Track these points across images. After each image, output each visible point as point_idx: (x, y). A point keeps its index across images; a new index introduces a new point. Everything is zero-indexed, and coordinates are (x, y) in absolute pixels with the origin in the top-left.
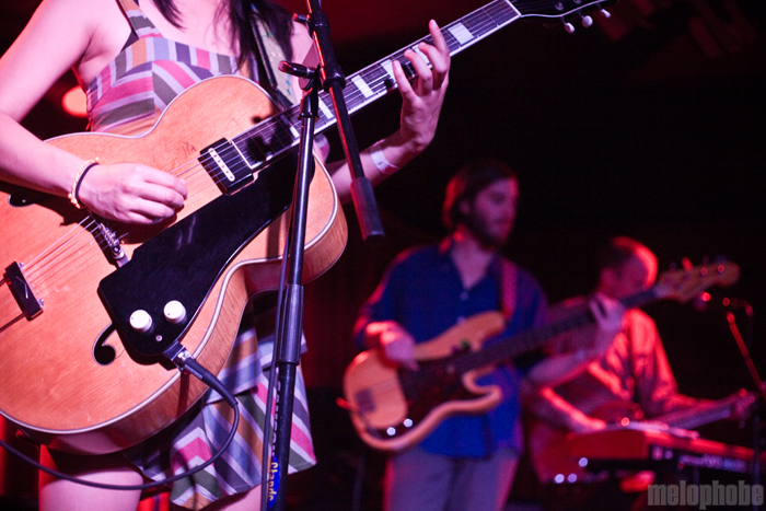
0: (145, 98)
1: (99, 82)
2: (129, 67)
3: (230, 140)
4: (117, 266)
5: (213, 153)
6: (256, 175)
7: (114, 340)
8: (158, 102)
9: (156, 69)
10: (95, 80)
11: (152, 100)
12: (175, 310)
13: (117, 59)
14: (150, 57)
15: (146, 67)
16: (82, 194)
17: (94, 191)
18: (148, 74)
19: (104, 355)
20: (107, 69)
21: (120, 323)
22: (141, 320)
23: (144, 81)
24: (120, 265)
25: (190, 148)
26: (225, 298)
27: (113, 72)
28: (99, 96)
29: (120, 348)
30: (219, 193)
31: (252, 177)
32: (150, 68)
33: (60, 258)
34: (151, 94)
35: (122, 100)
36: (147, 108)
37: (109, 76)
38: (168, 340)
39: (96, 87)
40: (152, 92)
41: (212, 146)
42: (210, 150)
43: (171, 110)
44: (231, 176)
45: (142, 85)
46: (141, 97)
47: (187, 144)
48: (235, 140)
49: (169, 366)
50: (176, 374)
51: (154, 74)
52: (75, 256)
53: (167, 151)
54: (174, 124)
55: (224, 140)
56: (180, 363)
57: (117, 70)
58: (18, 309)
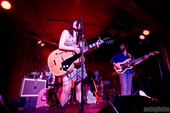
4: (63, 61)
5: (73, 52)
7: (62, 68)
9: (70, 42)
12: (67, 66)
14: (70, 40)
15: (69, 41)
18: (69, 42)
19: (61, 69)
21: (63, 66)
22: (64, 67)
26: (72, 65)
27: (66, 41)
29: (62, 69)
30: (73, 56)
34: (69, 44)
38: (66, 69)
49: (66, 71)
50: (67, 72)
56: (67, 71)
58: (54, 64)
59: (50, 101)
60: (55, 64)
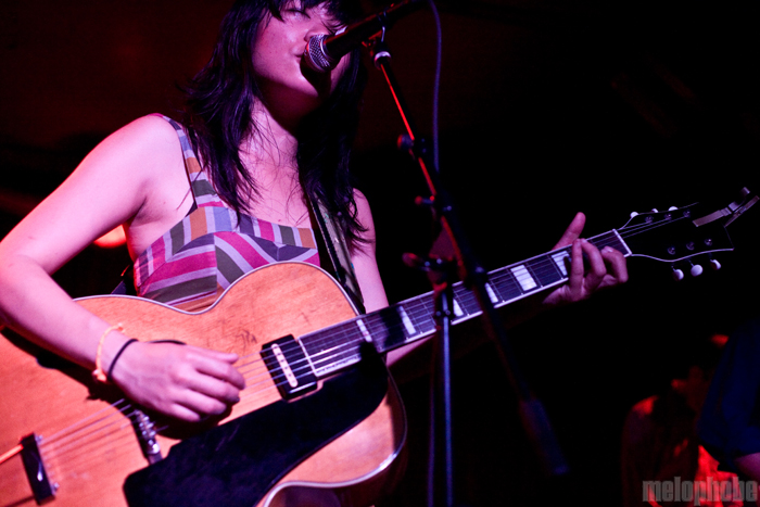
0: (207, 275)
1: (149, 255)
2: (187, 240)
3: (297, 337)
4: (149, 461)
5: (277, 350)
6: (320, 385)
8: (221, 279)
9: (218, 241)
10: (145, 252)
11: (215, 276)
13: (172, 231)
14: (211, 229)
15: (206, 239)
16: (118, 375)
17: (133, 373)
18: (210, 248)
20: (160, 242)
23: (205, 256)
24: (153, 461)
25: (251, 338)
27: (168, 245)
28: (151, 270)
30: (277, 397)
31: (315, 387)
32: (212, 242)
33: (85, 439)
34: (214, 271)
35: (181, 276)
36: (209, 286)
37: (163, 250)
39: (147, 261)
40: (215, 268)
41: (277, 341)
42: (274, 345)
43: (234, 290)
44: (292, 381)
45: (204, 261)
46: (202, 273)
47: (248, 332)
48: (303, 339)
51: (217, 248)
52: (103, 441)
53: (224, 336)
54: (236, 306)
55: (290, 337)
57: (173, 244)
58: (28, 489)
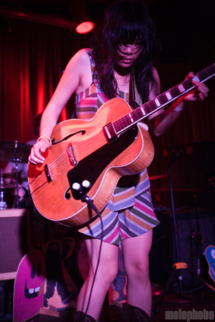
1: (79, 96)
2: (89, 94)
3: (112, 123)
4: (74, 167)
7: (70, 192)
9: (98, 96)
12: (86, 183)
13: (86, 90)
14: (97, 91)
19: (68, 196)
21: (71, 186)
22: (76, 186)
27: (85, 94)
28: (79, 101)
32: (96, 96)
38: (83, 193)
42: (105, 127)
44: (110, 137)
50: (87, 204)
56: (87, 201)
58: (46, 180)
59: (56, 292)
60: (49, 180)
